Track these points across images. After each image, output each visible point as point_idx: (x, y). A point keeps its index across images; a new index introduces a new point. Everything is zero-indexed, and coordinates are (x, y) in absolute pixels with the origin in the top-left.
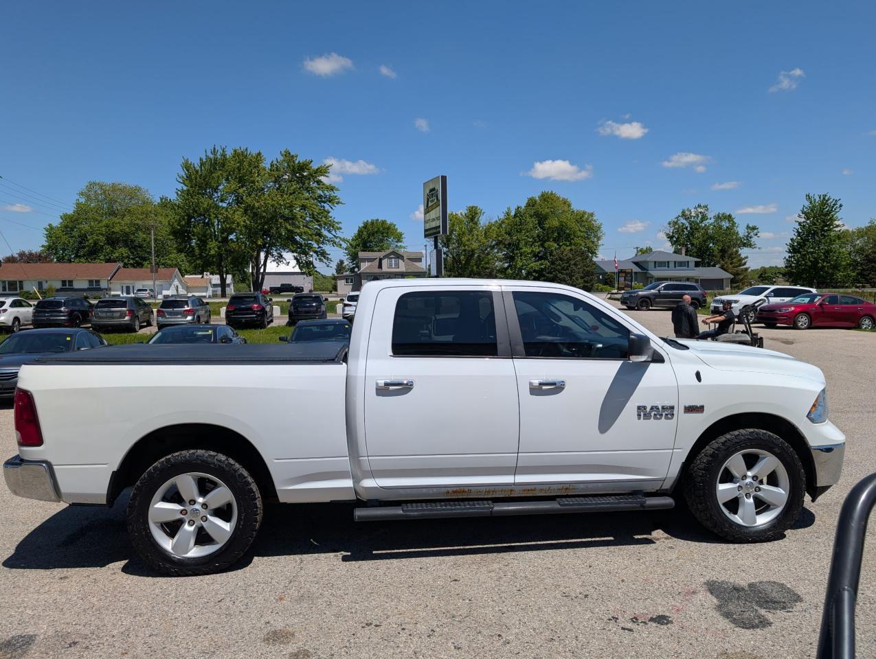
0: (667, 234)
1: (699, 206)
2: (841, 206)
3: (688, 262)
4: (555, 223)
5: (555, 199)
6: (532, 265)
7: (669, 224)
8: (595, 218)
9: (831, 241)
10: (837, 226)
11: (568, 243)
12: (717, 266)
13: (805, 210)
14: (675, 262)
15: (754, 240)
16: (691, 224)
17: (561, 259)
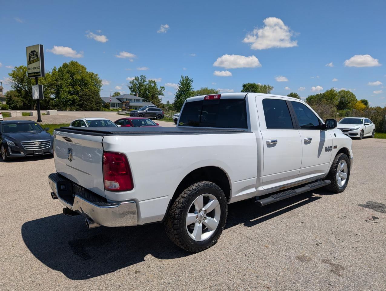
0: (129, 87)
1: (142, 76)
2: (192, 81)
3: (140, 100)
4: (80, 78)
5: (78, 65)
6: (69, 97)
7: (130, 82)
8: (98, 77)
9: (190, 94)
10: (192, 89)
11: (86, 88)
12: (151, 102)
13: (181, 82)
14: (135, 99)
15: (163, 92)
16: (139, 83)
17: (86, 95)
